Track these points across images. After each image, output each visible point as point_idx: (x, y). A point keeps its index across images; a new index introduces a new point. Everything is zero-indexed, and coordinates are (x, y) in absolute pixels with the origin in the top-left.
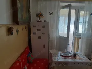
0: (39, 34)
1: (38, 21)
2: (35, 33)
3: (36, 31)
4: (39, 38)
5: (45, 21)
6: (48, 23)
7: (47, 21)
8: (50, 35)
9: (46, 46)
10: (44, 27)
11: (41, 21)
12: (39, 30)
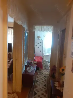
0: (38, 45)
1: (38, 40)
2: (36, 45)
3: (37, 44)
4: (38, 47)
5: (41, 40)
6: (43, 41)
7: (42, 40)
8: (43, 48)
9: (41, 51)
10: (41, 42)
11: (39, 40)
12: (38, 44)
